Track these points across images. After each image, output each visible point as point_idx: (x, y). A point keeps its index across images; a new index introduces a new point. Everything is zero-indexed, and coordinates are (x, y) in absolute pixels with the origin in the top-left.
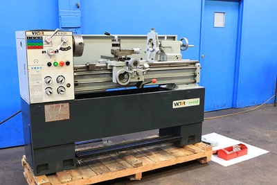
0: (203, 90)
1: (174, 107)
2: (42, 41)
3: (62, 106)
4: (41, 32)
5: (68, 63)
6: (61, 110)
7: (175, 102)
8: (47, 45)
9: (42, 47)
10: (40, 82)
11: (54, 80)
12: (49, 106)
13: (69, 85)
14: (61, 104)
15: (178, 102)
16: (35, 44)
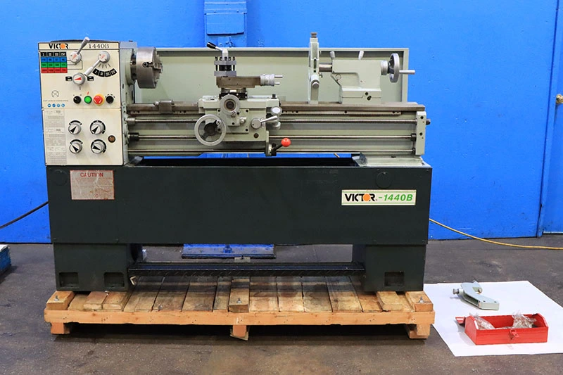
0: (427, 172)
1: (344, 202)
2: (65, 60)
3: (101, 175)
4: (63, 44)
5: (110, 100)
6: (99, 182)
7: (346, 192)
8: (74, 67)
9: (65, 71)
10: (62, 129)
11: (86, 127)
12: (78, 172)
13: (112, 139)
14: (98, 172)
15: (355, 192)
16: (54, 65)
